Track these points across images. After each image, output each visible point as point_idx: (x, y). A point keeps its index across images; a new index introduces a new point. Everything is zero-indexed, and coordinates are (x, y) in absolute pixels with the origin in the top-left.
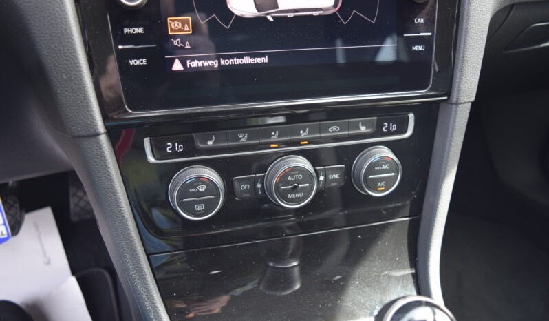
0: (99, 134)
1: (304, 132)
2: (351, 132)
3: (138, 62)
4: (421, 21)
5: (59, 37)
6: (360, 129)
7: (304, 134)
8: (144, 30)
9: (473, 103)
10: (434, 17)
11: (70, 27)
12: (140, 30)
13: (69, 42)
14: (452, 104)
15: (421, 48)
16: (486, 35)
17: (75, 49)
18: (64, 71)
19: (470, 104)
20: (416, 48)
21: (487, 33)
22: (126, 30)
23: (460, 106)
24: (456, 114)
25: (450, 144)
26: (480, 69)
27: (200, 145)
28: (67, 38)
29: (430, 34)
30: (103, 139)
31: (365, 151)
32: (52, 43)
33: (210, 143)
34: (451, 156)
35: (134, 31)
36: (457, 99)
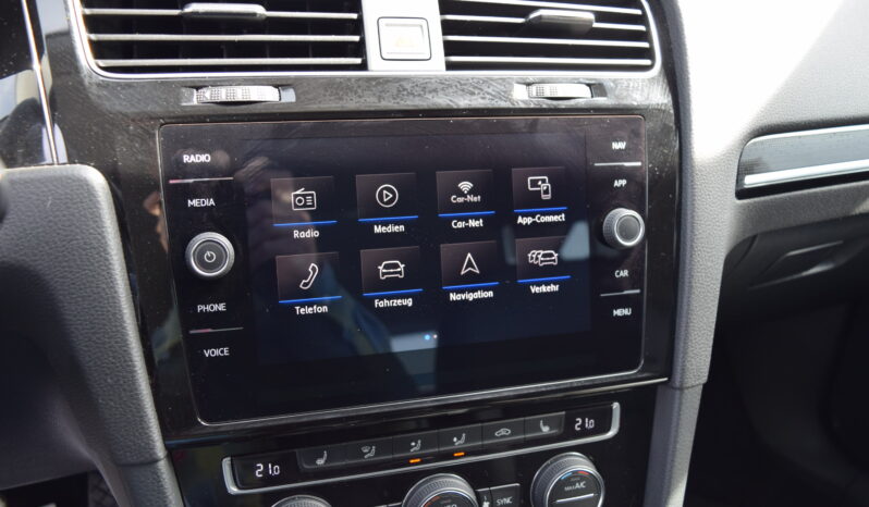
0: (156, 461)
1: (459, 439)
2: (528, 436)
3: (217, 352)
4: (624, 273)
5: (105, 325)
6: (540, 430)
7: (458, 442)
8: (227, 307)
9: (705, 386)
10: (643, 267)
11: (120, 311)
12: (221, 307)
13: (118, 331)
14: (675, 389)
15: (626, 312)
16: (718, 289)
17: (127, 340)
18: (108, 372)
19: (701, 387)
20: (618, 312)
21: (719, 286)
22: (200, 308)
23: (686, 391)
24: (681, 404)
25: (675, 447)
26: (712, 337)
27: (306, 466)
28: (116, 326)
29: (638, 291)
30: (163, 467)
31: (549, 462)
32: (94, 333)
33: (320, 462)
34: (676, 464)
35: (212, 308)
36: (682, 383)
